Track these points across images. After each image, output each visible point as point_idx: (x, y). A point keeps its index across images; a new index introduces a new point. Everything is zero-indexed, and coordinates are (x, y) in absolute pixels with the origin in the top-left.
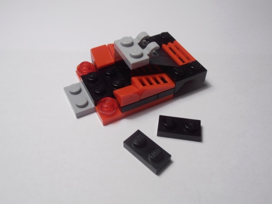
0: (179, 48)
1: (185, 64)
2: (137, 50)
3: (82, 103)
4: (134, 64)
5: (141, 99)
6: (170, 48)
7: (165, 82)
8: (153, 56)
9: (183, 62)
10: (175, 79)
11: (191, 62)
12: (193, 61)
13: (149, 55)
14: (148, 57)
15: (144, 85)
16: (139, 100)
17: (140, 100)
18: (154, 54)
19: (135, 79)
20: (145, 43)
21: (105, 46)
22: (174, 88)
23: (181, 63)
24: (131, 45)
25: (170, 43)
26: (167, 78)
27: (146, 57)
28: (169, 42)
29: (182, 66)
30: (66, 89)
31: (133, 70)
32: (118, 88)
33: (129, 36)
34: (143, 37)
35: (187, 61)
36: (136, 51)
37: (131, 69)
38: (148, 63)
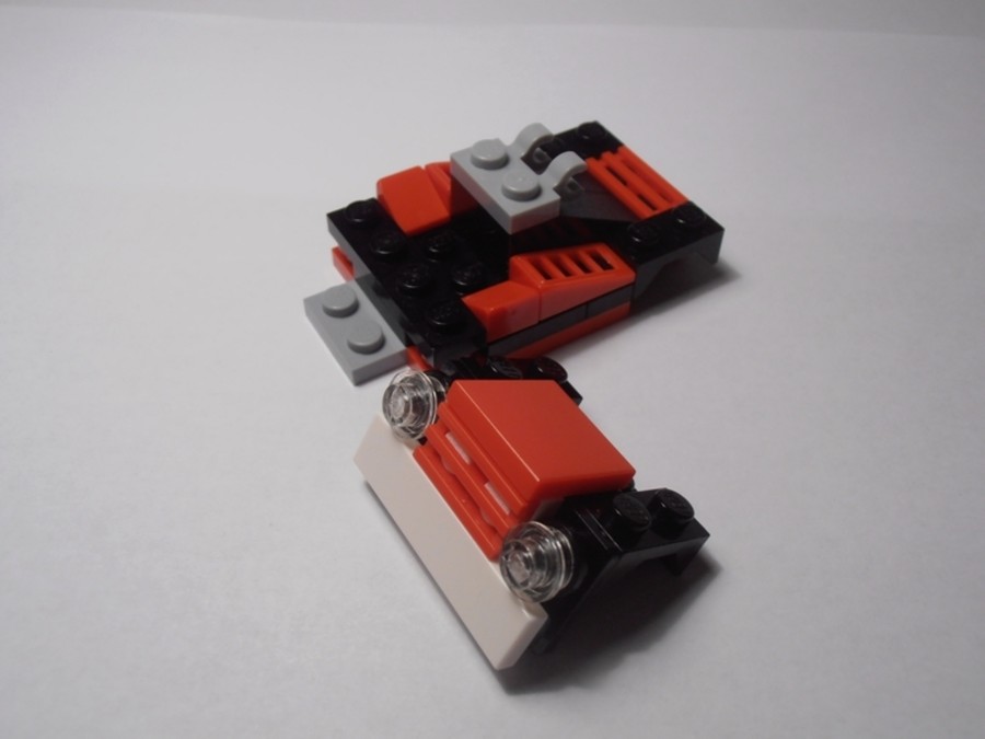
0: (636, 166)
1: (657, 212)
2: (521, 177)
3: (368, 340)
4: (518, 219)
5: (544, 317)
6: (610, 169)
7: (605, 266)
8: (569, 191)
9: (653, 208)
10: (633, 256)
11: (674, 206)
12: (681, 203)
13: (558, 190)
14: (555, 197)
15: (547, 276)
16: (536, 322)
17: (540, 322)
18: (571, 186)
19: (520, 262)
20: (539, 156)
21: (417, 169)
22: (633, 284)
23: (647, 213)
24: (503, 163)
25: (607, 155)
26: (609, 257)
27: (550, 197)
28: (605, 150)
29: (651, 219)
30: (310, 303)
31: (516, 236)
32: (469, 290)
33: (491, 136)
34: (535, 139)
35: (663, 206)
36: (520, 179)
37: (509, 230)
38: (557, 214)
